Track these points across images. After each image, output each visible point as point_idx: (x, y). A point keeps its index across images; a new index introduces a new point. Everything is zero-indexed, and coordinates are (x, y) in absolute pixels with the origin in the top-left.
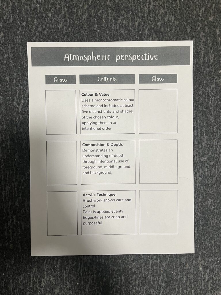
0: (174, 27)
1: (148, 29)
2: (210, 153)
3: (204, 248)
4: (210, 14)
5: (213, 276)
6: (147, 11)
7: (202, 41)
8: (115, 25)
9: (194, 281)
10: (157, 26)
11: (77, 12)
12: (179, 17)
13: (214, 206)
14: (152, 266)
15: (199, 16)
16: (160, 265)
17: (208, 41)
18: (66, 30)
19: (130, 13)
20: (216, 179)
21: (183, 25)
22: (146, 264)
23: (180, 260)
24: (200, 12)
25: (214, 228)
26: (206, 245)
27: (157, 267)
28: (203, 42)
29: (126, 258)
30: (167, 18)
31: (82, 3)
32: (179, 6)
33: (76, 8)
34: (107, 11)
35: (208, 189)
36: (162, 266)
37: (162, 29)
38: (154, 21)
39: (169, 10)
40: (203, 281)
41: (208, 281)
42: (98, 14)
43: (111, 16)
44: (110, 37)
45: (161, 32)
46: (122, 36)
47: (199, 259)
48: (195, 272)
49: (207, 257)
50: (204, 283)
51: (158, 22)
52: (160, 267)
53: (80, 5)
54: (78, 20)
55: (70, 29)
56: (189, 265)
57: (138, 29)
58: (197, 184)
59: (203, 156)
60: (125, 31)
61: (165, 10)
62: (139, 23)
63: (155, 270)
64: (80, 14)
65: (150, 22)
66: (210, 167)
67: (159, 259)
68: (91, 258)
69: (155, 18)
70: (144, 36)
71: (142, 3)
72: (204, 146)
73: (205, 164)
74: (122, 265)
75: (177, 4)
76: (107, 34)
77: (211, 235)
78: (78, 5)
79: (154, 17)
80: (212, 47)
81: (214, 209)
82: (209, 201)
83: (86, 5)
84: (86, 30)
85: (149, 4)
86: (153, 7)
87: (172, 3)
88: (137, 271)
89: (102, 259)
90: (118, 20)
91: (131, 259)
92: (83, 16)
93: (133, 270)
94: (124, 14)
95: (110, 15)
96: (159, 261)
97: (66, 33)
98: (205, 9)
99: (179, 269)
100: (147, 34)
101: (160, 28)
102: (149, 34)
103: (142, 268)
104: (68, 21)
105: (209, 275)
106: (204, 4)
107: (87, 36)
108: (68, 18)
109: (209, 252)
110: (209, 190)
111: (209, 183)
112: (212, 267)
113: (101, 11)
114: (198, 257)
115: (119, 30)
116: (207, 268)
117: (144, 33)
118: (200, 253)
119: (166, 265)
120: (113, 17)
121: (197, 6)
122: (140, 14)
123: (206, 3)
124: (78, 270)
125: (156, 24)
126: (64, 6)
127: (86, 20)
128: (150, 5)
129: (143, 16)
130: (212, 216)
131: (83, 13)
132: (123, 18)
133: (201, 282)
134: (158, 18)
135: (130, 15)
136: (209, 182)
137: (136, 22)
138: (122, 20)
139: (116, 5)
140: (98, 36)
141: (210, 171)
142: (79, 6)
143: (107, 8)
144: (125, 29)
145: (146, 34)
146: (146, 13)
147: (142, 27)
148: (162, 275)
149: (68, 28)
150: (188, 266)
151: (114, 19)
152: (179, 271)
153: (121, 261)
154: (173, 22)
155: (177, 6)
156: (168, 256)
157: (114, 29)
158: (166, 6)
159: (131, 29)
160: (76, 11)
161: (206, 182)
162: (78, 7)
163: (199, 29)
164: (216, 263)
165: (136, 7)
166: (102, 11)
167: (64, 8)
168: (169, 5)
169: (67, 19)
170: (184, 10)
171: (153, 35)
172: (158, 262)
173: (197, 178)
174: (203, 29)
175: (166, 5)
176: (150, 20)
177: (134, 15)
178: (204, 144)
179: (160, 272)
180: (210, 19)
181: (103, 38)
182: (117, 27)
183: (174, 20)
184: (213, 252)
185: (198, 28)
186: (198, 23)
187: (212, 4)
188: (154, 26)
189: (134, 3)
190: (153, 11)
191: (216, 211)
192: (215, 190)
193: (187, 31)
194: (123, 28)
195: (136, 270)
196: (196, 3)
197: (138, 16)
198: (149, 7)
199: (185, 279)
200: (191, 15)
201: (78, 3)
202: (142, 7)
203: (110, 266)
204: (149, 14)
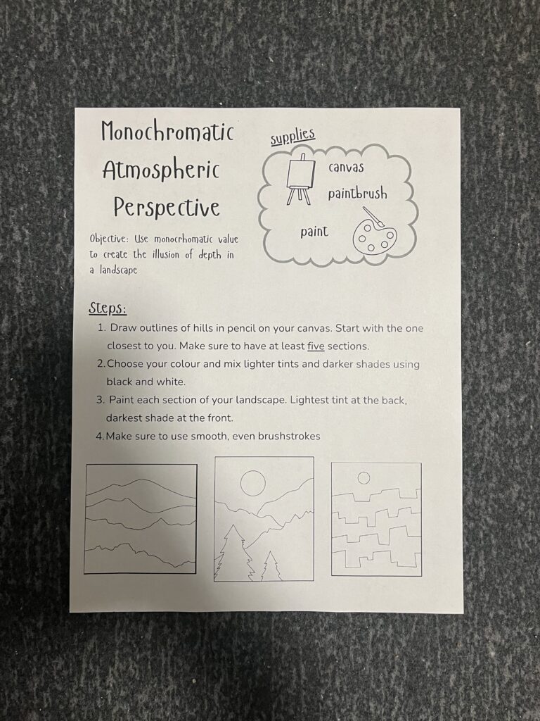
0: (435, 77)
1: (374, 80)
2: (518, 374)
3: (500, 602)
4: (521, 46)
5: (523, 672)
6: (371, 37)
7: (501, 110)
8: (296, 69)
9: (474, 683)
10: (395, 73)
11: (210, 38)
12: (446, 53)
13: (526, 501)
14: (373, 644)
15: (495, 51)
16: (393, 641)
17: (514, 110)
18: (183, 80)
19: (333, 44)
20: (532, 437)
21: (457, 72)
22: (360, 638)
23: (443, 631)
24: (496, 43)
25: (526, 555)
26: (506, 595)
27: (386, 645)
28: (503, 112)
29: (313, 622)
30: (419, 55)
31: (221, 18)
32: (448, 29)
33: (206, 30)
34: (279, 37)
35: (512, 461)
36: (400, 644)
37: (408, 82)
38: (389, 61)
39: (423, 37)
40: (496, 684)
41: (510, 683)
42: (257, 45)
43: (288, 49)
44: (284, 99)
45: (405, 89)
46: (314, 96)
47: (489, 629)
48: (478, 662)
49: (507, 625)
50: (499, 688)
51: (397, 63)
52: (393, 647)
53: (217, 24)
54: (212, 56)
55: (191, 78)
56: (463, 642)
57: (349, 80)
58: (486, 448)
59: (500, 382)
60: (320, 84)
61: (414, 37)
62: (353, 67)
63: (381, 654)
64: (215, 43)
65: (379, 65)
66: (517, 408)
67: (391, 626)
68: (227, 619)
69: (389, 55)
70: (365, 97)
71: (360, 21)
72: (502, 356)
73: (504, 401)
74: (301, 638)
75: (443, 22)
76: (277, 90)
77: (519, 572)
78: (213, 22)
79: (389, 52)
80: (524, 124)
81: (526, 508)
82: (513, 488)
83: (231, 23)
84: (228, 80)
85: (377, 24)
86: (386, 30)
87: (431, 22)
88: (337, 653)
89: (253, 623)
90: (303, 58)
91: (322, 626)
92: (223, 49)
93: (329, 653)
94: (318, 44)
95: (285, 47)
96: (390, 630)
97: (183, 87)
98: (509, 35)
99: (439, 653)
100: (372, 92)
101: (403, 80)
102: (375, 91)
103: (349, 648)
104: (189, 60)
105: (511, 670)
106: (505, 24)
107: (230, 95)
108: (189, 52)
109: (513, 613)
110: (514, 461)
111: (514, 446)
112: (519, 649)
113: (265, 38)
114: (486, 624)
115: (305, 83)
116: (507, 652)
117: (364, 90)
118: (491, 615)
119: (408, 641)
120: (294, 51)
121: (490, 30)
122: (355, 46)
123: (510, 22)
124: (196, 647)
125: (393, 68)
126: (180, 26)
127: (229, 57)
128: (379, 26)
129: (363, 51)
130: (520, 525)
131: (224, 40)
132: (316, 53)
133: (493, 685)
134: (398, 56)
135: (331, 48)
136: (513, 442)
137: (347, 63)
138: (313, 59)
139: (300, 23)
140: (258, 95)
141: (518, 416)
142: (213, 25)
143: (280, 31)
144: (320, 80)
145: (370, 92)
146: (370, 43)
147: (361, 75)
148: (397, 667)
149: (188, 75)
150: (460, 645)
151: (294, 56)
152: (439, 657)
153: (298, 628)
154: (432, 64)
155: (444, 28)
156: (414, 620)
157: (295, 80)
158: (416, 29)
159: (333, 79)
160: (208, 36)
161: (507, 442)
162: (212, 28)
163: (493, 82)
164: (528, 640)
165: (346, 30)
166: (268, 39)
167: (180, 29)
168: (424, 25)
169: (186, 55)
170: (460, 37)
171: (384, 94)
172: (389, 635)
173: (485, 432)
174: (503, 81)
175: (416, 25)
176: (379, 59)
177: (341, 48)
178: (502, 352)
179: (393, 658)
180: (519, 60)
181: (267, 100)
182: (301, 76)
183: (436, 60)
184: (523, 613)
185: (491, 80)
186: (492, 67)
187: (526, 24)
188: (389, 73)
189: (342, 20)
190: (387, 39)
191: (530, 514)
192: (528, 463)
193: (465, 85)
194: (315, 76)
195: (335, 653)
196: (487, 21)
197: (352, 50)
198: (377, 30)
199: (453, 677)
200: (474, 50)
201: (211, 18)
202: (360, 28)
203: (273, 639)
204: (378, 46)
